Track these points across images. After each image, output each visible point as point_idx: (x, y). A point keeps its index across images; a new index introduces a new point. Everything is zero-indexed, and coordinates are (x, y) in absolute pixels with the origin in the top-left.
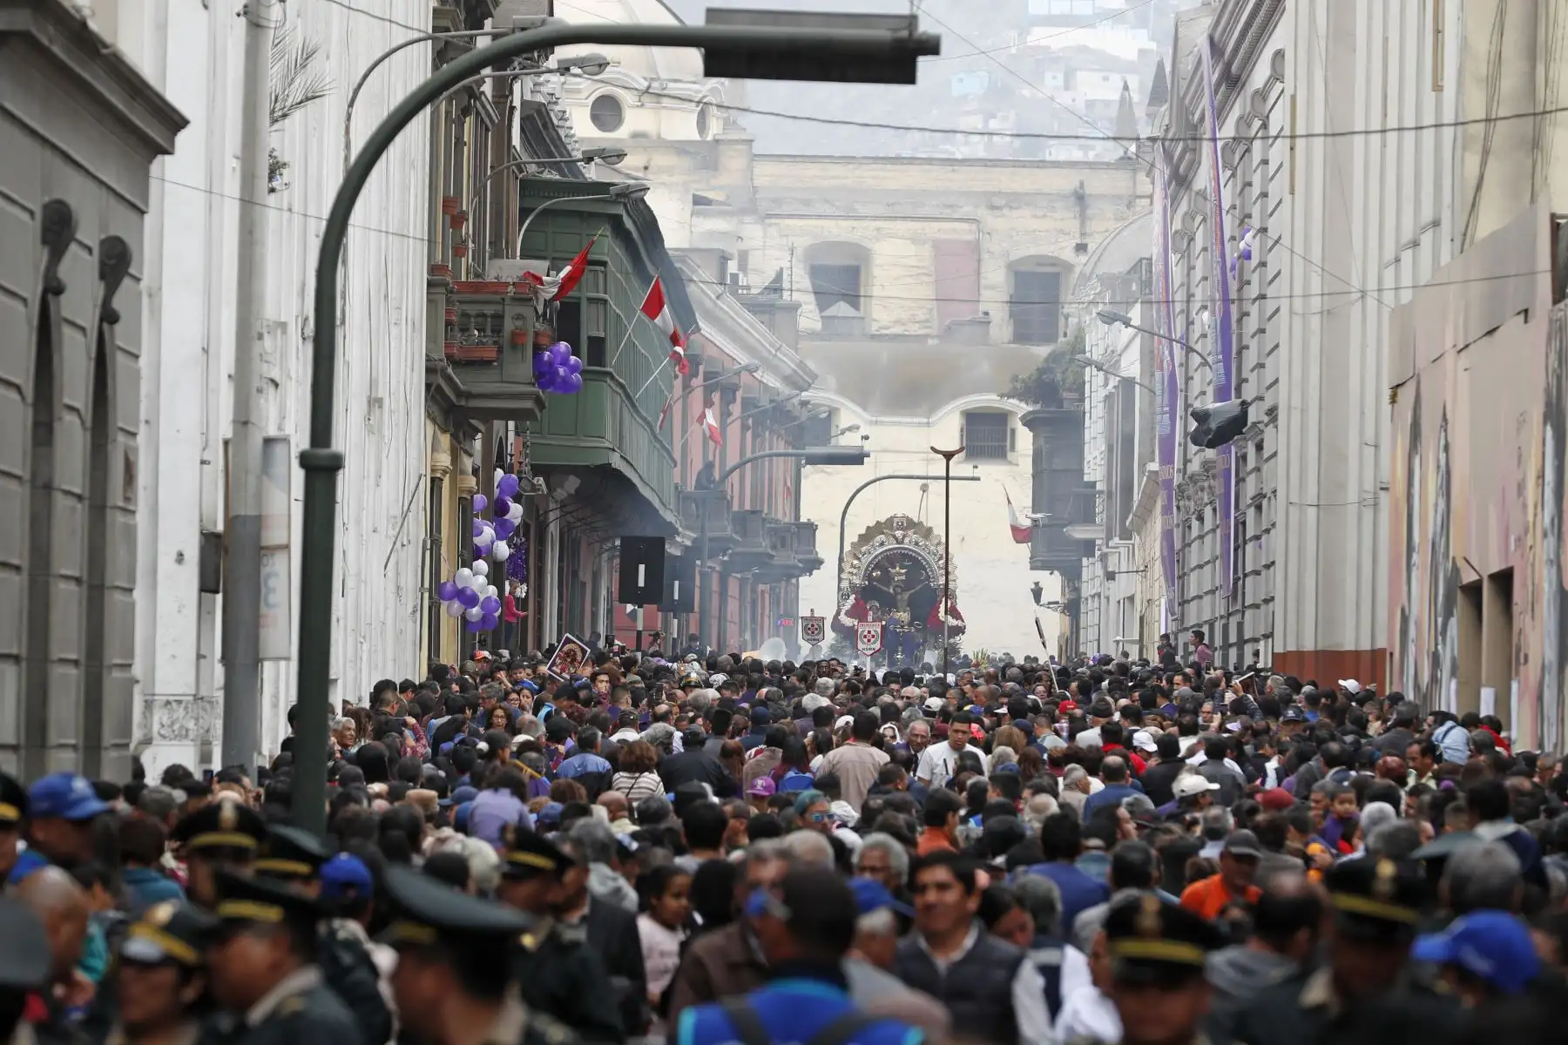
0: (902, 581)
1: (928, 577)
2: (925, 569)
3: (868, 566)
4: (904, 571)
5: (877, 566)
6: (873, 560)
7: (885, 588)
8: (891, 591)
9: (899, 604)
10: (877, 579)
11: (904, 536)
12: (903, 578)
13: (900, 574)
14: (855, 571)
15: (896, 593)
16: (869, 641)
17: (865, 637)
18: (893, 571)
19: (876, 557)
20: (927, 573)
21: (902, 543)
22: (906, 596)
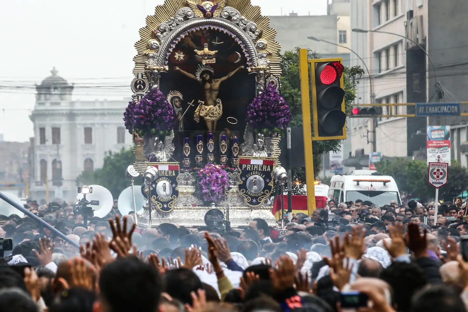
0: (211, 65)
1: (244, 61)
2: (241, 51)
3: (169, 46)
4: (213, 53)
5: (180, 47)
6: (175, 38)
7: (191, 76)
8: (198, 78)
9: (208, 95)
10: (182, 64)
11: (214, 8)
12: (214, 61)
13: (210, 57)
14: (152, 53)
15: (204, 81)
16: (438, 177)
17: (435, 173)
18: (199, 52)
19: (178, 35)
20: (243, 54)
21: (212, 17)
22: (216, 84)
